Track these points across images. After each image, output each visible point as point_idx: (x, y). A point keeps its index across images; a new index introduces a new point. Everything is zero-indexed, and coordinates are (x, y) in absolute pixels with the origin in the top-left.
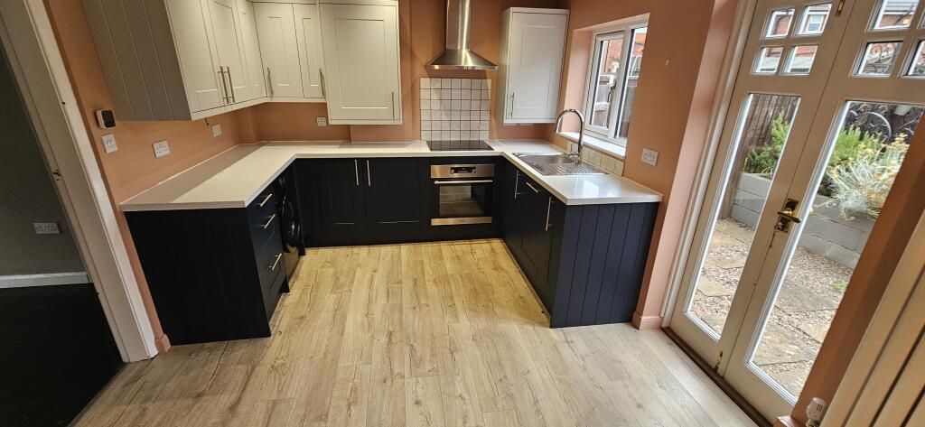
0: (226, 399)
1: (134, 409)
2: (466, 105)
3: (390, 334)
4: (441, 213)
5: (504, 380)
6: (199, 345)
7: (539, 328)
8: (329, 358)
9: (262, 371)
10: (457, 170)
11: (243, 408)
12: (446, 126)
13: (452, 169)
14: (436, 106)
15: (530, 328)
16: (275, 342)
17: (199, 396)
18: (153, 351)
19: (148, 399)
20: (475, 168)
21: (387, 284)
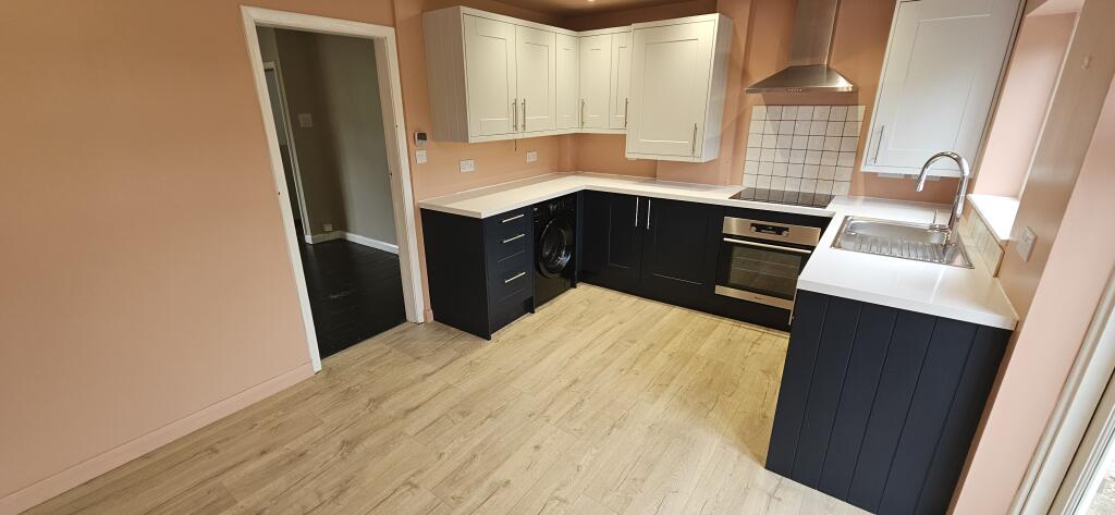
0: (429, 368)
1: (388, 348)
2: (816, 143)
3: (575, 381)
4: (732, 280)
5: (638, 482)
6: (446, 326)
7: (748, 461)
8: (511, 375)
9: (463, 361)
10: (759, 228)
11: (430, 379)
12: (781, 170)
13: (753, 225)
14: (770, 141)
15: (736, 453)
16: (488, 346)
17: (418, 358)
18: (421, 319)
19: (395, 347)
20: (787, 229)
21: (620, 338)
